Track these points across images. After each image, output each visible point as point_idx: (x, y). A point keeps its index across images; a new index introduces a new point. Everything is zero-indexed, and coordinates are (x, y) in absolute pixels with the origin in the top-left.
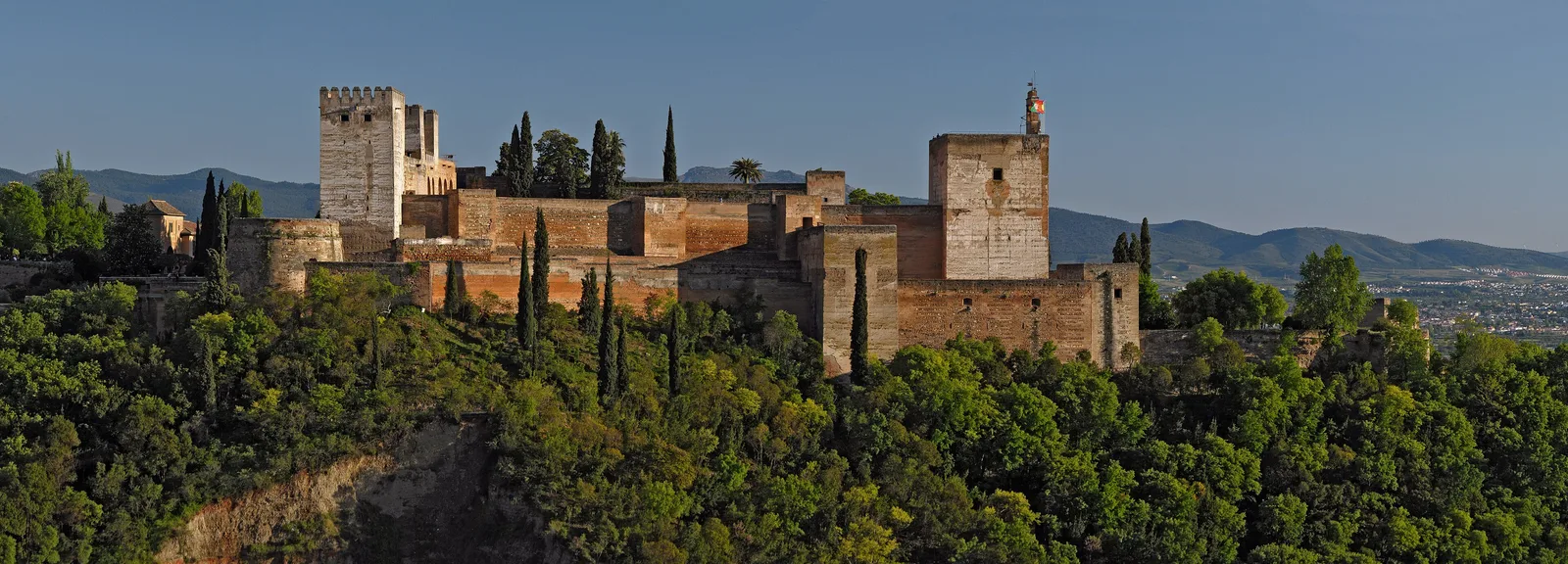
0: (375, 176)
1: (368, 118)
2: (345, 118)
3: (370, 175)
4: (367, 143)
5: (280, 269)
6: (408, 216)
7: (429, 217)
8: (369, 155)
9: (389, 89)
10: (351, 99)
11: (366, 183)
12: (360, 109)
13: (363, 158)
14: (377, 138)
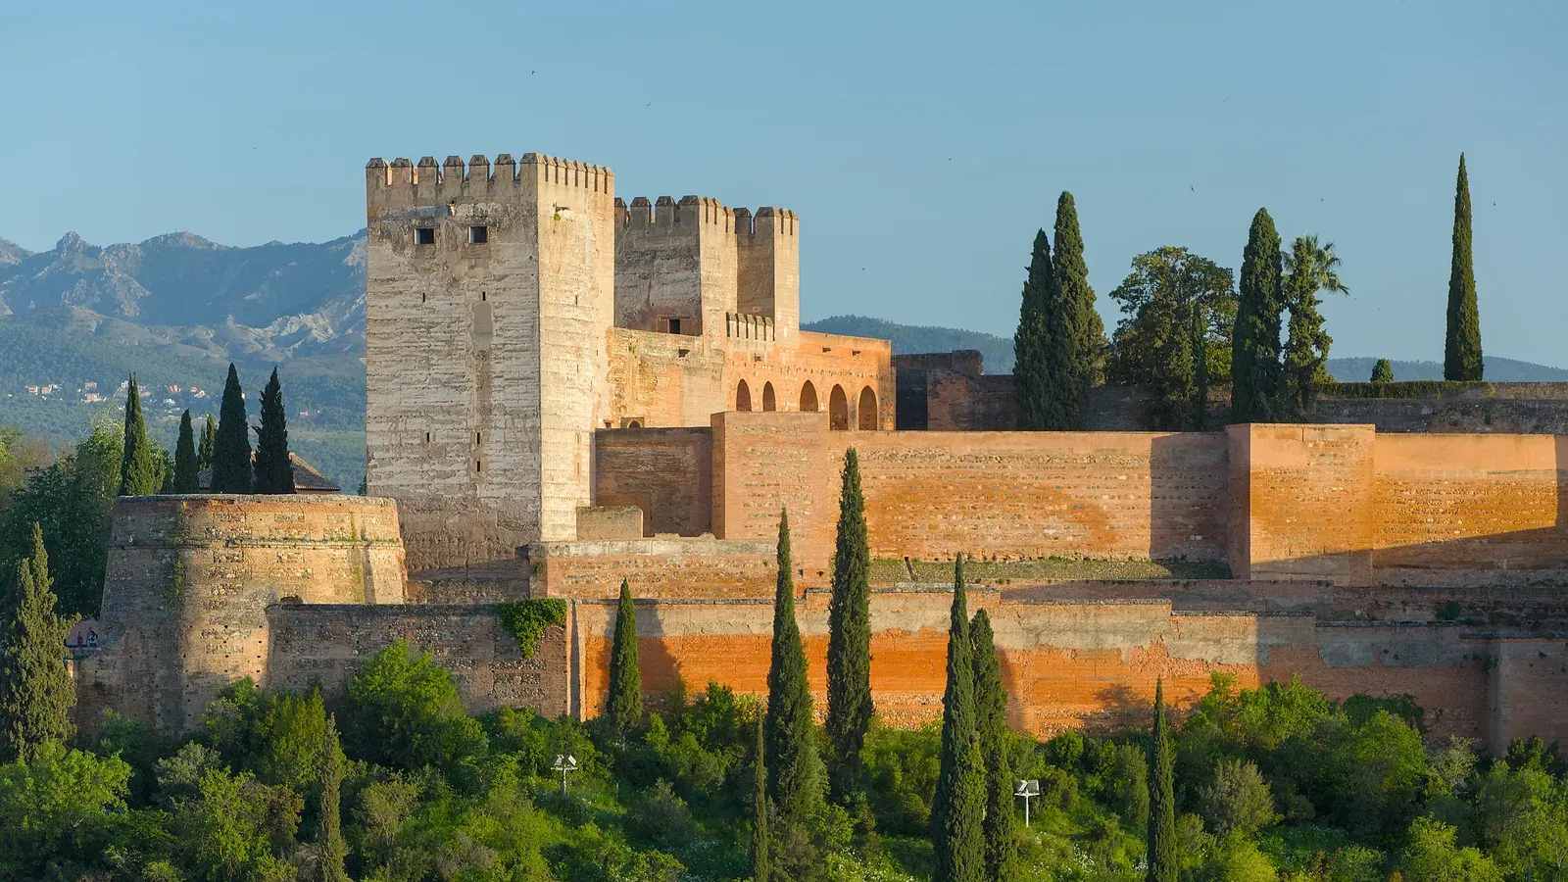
0: (497, 382)
1: (480, 235)
2: (427, 236)
3: (484, 383)
4: (476, 297)
5: (205, 624)
6: (610, 484)
7: (664, 484)
8: (483, 331)
9: (530, 160)
10: (439, 188)
11: (476, 403)
12: (462, 212)
13: (467, 337)
14: (501, 284)
